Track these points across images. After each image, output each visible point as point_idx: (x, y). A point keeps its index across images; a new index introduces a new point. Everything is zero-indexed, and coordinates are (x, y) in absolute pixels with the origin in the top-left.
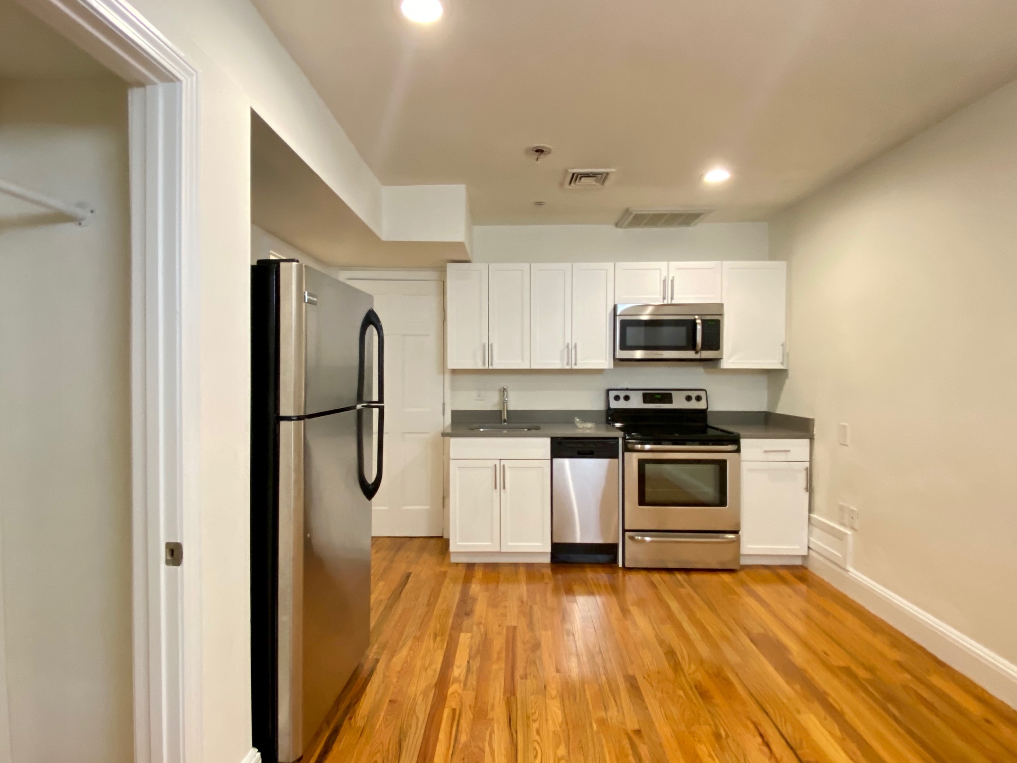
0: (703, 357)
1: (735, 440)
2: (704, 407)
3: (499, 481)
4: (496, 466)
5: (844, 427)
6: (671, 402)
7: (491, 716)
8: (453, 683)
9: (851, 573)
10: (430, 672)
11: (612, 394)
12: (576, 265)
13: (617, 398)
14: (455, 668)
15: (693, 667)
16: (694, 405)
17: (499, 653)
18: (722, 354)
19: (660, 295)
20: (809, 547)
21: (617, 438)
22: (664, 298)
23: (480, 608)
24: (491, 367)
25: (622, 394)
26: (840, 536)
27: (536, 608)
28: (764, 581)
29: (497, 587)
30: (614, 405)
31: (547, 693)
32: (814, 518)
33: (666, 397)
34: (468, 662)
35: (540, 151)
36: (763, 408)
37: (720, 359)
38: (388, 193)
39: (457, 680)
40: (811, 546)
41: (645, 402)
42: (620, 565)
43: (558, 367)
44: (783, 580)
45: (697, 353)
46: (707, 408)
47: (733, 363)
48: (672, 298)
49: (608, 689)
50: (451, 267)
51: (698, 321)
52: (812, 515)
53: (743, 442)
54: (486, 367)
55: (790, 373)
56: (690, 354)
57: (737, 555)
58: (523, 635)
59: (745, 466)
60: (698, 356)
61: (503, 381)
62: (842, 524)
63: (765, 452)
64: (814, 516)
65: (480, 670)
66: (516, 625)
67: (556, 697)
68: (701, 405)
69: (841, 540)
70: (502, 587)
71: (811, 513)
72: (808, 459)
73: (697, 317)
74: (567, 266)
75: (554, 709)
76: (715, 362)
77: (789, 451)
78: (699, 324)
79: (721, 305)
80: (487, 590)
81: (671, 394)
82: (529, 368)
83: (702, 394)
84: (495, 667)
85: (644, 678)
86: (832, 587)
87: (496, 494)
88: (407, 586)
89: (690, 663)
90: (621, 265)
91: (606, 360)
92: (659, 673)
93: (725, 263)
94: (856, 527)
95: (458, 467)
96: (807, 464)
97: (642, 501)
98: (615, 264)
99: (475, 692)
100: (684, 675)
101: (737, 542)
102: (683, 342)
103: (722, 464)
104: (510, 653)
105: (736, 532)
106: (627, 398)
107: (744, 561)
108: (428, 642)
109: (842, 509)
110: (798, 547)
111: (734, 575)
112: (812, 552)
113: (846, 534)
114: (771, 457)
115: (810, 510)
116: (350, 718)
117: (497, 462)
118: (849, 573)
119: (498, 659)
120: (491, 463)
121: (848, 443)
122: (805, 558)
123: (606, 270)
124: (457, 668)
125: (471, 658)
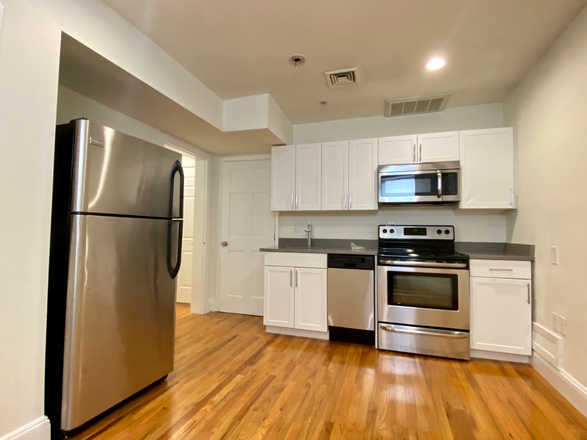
0: (444, 200)
1: (466, 260)
2: (452, 238)
3: (294, 282)
4: (291, 272)
5: (554, 249)
6: (425, 234)
7: (214, 431)
8: (209, 404)
9: (561, 372)
10: (201, 395)
11: (382, 228)
12: (351, 141)
13: (385, 231)
14: (217, 395)
15: (384, 426)
16: (443, 237)
17: (252, 391)
18: (459, 197)
19: (412, 158)
20: (532, 350)
21: (374, 256)
22: (414, 160)
23: (263, 361)
24: (296, 210)
25: (388, 229)
26: (554, 341)
27: (298, 367)
28: (487, 371)
29: (284, 350)
30: (383, 236)
31: (263, 423)
32: (536, 325)
33: (422, 231)
34: (228, 393)
35: (297, 60)
36: (503, 240)
37: (460, 201)
38: (226, 104)
39: (212, 403)
40: (534, 349)
41: (405, 234)
42: (376, 347)
43: (339, 208)
44: (505, 373)
45: (439, 197)
46: (454, 239)
47: (469, 204)
48: (420, 160)
49: (308, 428)
50: (274, 149)
51: (439, 174)
52: (534, 323)
53: (472, 262)
54: (294, 210)
55: (519, 212)
56: (433, 198)
57: (469, 349)
58: (275, 383)
59: (474, 281)
60: (440, 200)
61: (309, 220)
62: (556, 331)
63: (491, 270)
64: (536, 324)
65: (232, 399)
66: (277, 375)
67: (266, 427)
68: (450, 237)
69: (554, 343)
70: (286, 351)
71: (534, 322)
72: (530, 277)
73: (438, 171)
74: (346, 143)
75: (260, 435)
76: (455, 204)
77: (512, 270)
78: (439, 176)
79: (458, 163)
80: (275, 351)
81: (425, 229)
82: (320, 210)
83: (451, 229)
84: (243, 399)
85: (340, 426)
86: (548, 383)
87: (292, 290)
88: (230, 343)
89: (384, 422)
90: (383, 139)
91: (372, 204)
92: (354, 424)
93: (461, 132)
94: (565, 333)
95: (269, 271)
96: (530, 282)
97: (391, 301)
98: (378, 140)
99: (217, 413)
100: (373, 430)
101: (468, 338)
102: (429, 190)
103: (454, 278)
104: (259, 392)
105: (468, 331)
106: (392, 231)
107: (473, 355)
108: (215, 376)
109: (554, 317)
110: (522, 348)
111: (464, 364)
112: (535, 354)
113: (557, 339)
114: (496, 274)
115: (533, 319)
116: (133, 414)
117: (293, 269)
118: (560, 373)
119: (249, 394)
120: (289, 269)
121: (557, 263)
122: (531, 357)
123: (372, 143)
124: (219, 395)
125: (233, 390)
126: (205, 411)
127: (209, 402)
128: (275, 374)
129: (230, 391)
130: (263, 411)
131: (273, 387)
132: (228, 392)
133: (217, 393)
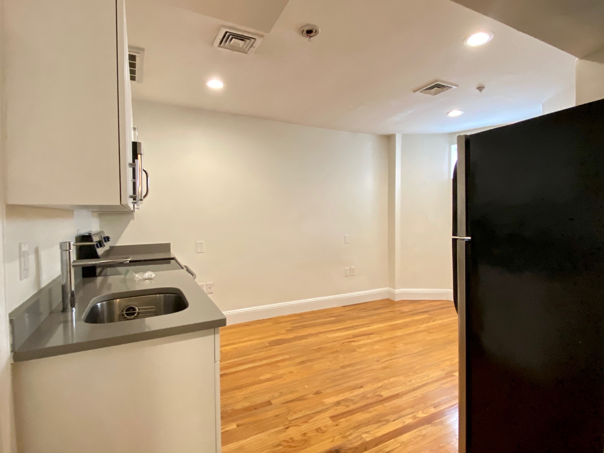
5: (201, 243)
39: (414, 418)
65: (394, 413)
99: (414, 407)
121: (204, 251)
124: (404, 422)
125: (388, 421)
126: (423, 413)
127: (417, 419)
128: (329, 419)
129: (391, 422)
130: (376, 392)
131: (348, 406)
132: (395, 422)
133: (405, 426)
